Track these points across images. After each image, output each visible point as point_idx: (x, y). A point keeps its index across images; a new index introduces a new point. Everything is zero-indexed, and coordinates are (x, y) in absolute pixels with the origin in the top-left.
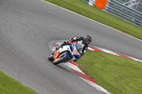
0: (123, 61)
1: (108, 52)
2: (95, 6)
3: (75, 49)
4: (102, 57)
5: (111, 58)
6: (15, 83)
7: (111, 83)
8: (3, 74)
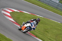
3: (33, 25)
4: (24, 15)
5: (27, 15)
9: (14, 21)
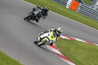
0: (90, 46)
1: (79, 40)
2: (70, 9)
5: (81, 44)
6: (15, 62)
7: (81, 61)
8: (7, 56)
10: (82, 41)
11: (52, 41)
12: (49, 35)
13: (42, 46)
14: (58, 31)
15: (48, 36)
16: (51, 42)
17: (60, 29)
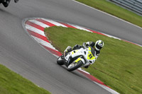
5: (84, 35)
9: (54, 48)
10: (84, 29)
11: (91, 62)
12: (85, 53)
13: (75, 71)
14: (98, 46)
15: (83, 54)
16: (88, 64)
17: (100, 41)
